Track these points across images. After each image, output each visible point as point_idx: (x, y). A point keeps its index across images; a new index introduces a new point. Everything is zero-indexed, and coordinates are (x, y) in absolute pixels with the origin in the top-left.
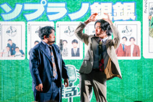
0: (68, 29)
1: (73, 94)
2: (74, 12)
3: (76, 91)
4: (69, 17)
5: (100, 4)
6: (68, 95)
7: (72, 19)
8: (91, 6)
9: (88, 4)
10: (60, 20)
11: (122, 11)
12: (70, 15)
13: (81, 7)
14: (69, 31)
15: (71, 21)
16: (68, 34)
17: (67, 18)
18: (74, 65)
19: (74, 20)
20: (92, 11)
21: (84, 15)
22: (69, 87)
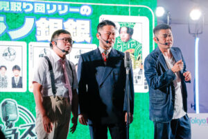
0: (7, 52)
1: (13, 138)
2: (15, 29)
3: (17, 133)
4: (8, 35)
5: (48, 19)
7: (13, 38)
8: (37, 22)
9: (33, 19)
11: (75, 31)
12: (10, 33)
13: (23, 23)
14: (9, 54)
15: (11, 40)
16: (8, 57)
17: (6, 36)
18: (15, 99)
19: (15, 40)
20: (38, 29)
21: (28, 35)
22: (8, 129)
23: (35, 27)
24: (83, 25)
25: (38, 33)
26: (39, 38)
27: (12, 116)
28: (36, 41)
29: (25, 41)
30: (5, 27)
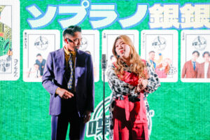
2: (127, 17)
4: (119, 23)
5: (162, 6)
7: (124, 26)
8: (150, 9)
9: (146, 6)
10: (108, 27)
11: (193, 16)
12: (121, 21)
13: (136, 10)
15: (122, 28)
17: (117, 25)
19: (126, 28)
20: (151, 16)
21: (141, 22)
23: (148, 14)
24: (203, 9)
25: (151, 20)
26: (152, 25)
28: (149, 29)
29: (137, 29)
30: (115, 16)
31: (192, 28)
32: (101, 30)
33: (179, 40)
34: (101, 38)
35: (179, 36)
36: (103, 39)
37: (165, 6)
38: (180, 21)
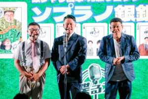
0: (93, 30)
1: (98, 91)
2: (99, 14)
3: (101, 88)
4: (94, 18)
5: (123, 6)
6: (94, 92)
7: (97, 21)
8: (115, 9)
9: (112, 7)
10: (86, 22)
11: (145, 13)
12: (95, 17)
13: (105, 9)
14: (94, 32)
15: (96, 22)
16: (93, 34)
17: (92, 20)
18: (99, 64)
19: (99, 22)
20: (116, 13)
21: (109, 17)
22: (94, 85)
23: (114, 12)
25: (116, 16)
27: (96, 76)
29: (106, 22)
30: (91, 13)
31: (144, 21)
32: (81, 23)
33: (135, 29)
34: (81, 29)
35: (135, 27)
36: (83, 29)
37: (125, 6)
38: (136, 17)
